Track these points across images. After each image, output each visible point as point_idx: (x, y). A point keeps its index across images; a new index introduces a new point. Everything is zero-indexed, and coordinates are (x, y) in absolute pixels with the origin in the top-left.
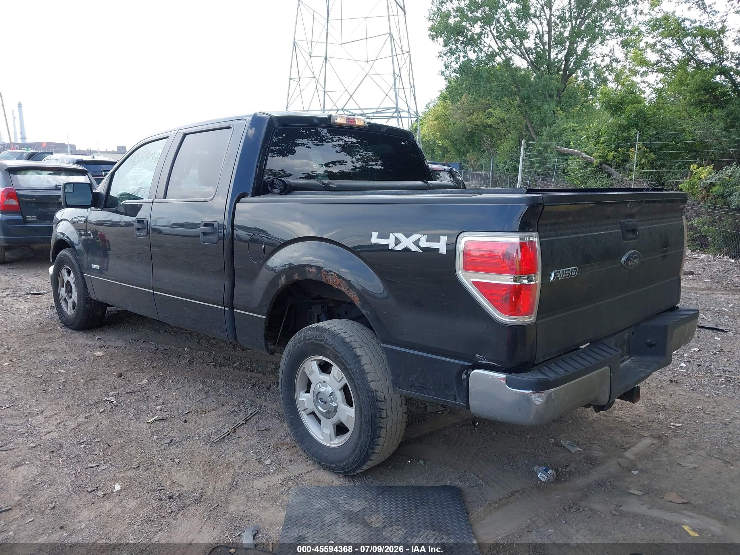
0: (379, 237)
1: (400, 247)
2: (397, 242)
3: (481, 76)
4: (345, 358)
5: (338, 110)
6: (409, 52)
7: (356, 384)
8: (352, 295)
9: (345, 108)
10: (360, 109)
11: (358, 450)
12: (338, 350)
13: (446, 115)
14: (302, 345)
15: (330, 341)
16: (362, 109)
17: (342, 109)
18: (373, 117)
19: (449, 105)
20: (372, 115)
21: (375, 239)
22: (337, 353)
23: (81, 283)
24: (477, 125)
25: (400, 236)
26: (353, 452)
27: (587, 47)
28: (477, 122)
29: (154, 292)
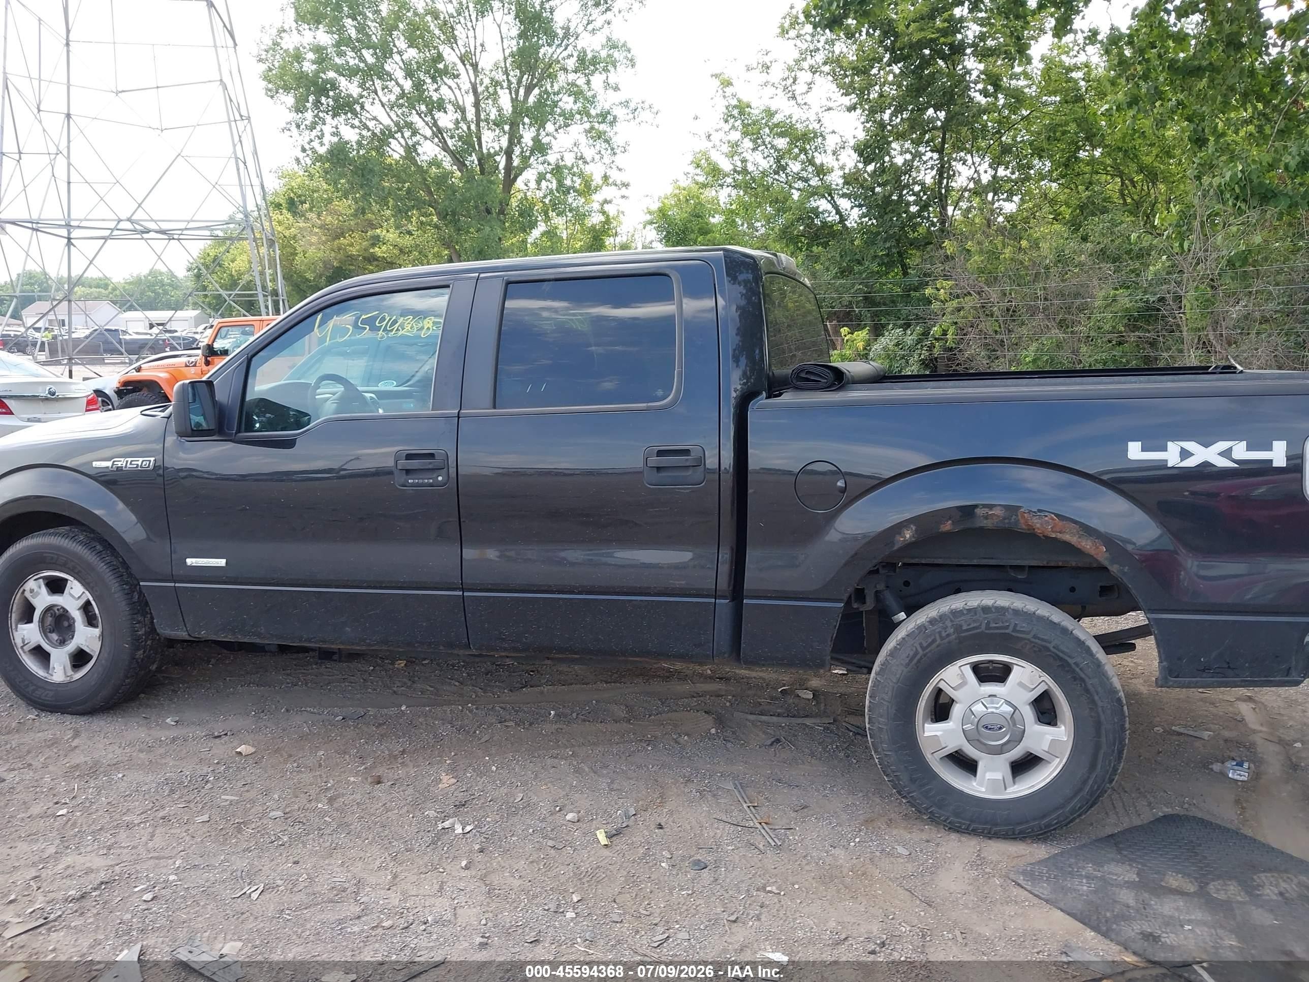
0: (1144, 449)
1: (1190, 463)
2: (1185, 454)
3: (371, 171)
4: (1062, 647)
5: (120, 221)
6: (249, 118)
7: (1090, 687)
8: (1086, 544)
9: (133, 218)
10: (152, 220)
11: (1087, 788)
12: (1045, 637)
13: (285, 237)
14: (949, 642)
15: (1024, 626)
16: (155, 221)
17: (129, 220)
18: (181, 237)
19: (288, 219)
20: (179, 232)
21: (1135, 451)
22: (1044, 643)
23: (124, 603)
24: (351, 256)
25: (1190, 446)
26: (1076, 794)
27: (538, 135)
28: (354, 251)
29: (465, 594)
